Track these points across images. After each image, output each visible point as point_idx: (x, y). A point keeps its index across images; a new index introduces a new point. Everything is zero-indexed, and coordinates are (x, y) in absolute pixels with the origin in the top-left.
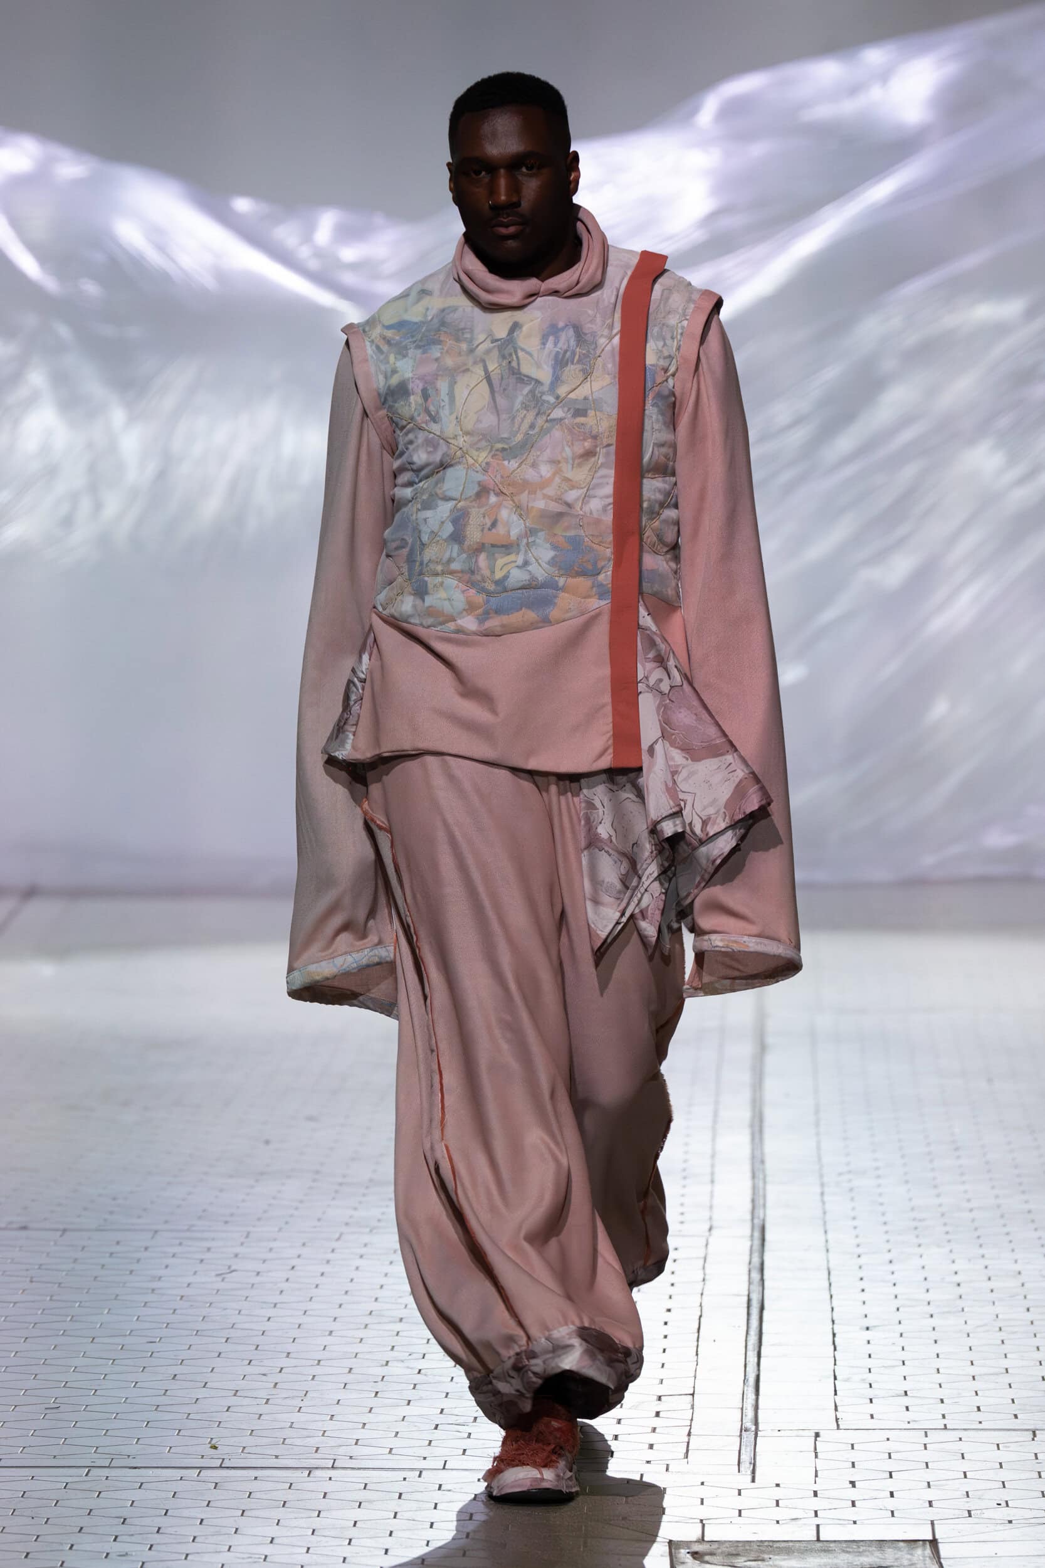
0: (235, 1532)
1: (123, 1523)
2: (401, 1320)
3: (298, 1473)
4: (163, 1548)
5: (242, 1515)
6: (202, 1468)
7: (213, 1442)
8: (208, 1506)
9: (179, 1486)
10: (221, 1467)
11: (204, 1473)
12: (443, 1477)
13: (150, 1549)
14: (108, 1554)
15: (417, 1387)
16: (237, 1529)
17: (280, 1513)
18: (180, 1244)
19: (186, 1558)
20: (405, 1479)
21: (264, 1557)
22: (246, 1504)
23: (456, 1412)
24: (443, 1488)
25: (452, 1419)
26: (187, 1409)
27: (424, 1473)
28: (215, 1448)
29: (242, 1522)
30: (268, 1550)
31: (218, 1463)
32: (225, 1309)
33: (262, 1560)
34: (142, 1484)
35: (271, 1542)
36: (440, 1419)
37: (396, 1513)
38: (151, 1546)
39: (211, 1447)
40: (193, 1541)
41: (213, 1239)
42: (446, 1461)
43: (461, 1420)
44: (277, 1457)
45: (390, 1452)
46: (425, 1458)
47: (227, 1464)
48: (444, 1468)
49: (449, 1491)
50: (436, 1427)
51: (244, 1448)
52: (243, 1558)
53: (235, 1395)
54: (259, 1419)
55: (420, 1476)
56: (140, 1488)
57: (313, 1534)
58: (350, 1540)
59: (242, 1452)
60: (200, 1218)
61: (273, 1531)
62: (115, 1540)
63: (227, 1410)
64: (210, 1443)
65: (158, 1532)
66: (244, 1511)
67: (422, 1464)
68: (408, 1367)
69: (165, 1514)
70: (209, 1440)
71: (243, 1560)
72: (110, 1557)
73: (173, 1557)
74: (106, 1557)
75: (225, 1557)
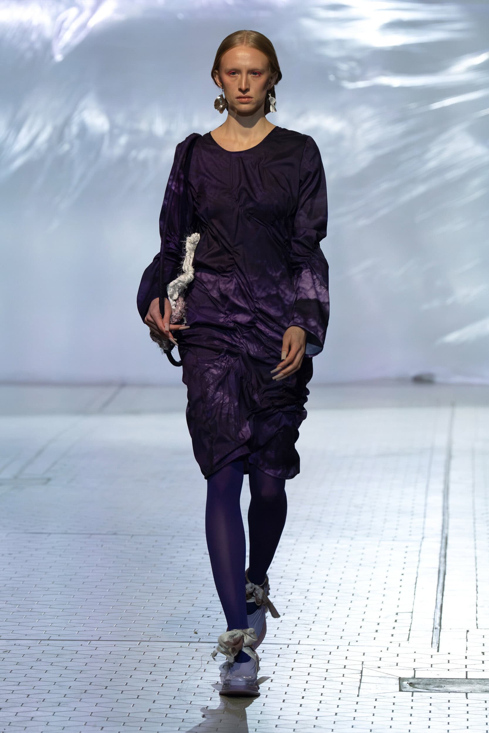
0: (204, 671)
1: (154, 666)
2: (282, 577)
4: (172, 677)
5: (208, 663)
6: (190, 642)
7: (196, 631)
8: (192, 659)
9: (179, 650)
10: (199, 642)
11: (191, 644)
12: (298, 648)
13: (166, 678)
14: (147, 680)
15: (288, 607)
18: (184, 542)
19: (182, 682)
20: (281, 648)
22: (209, 658)
23: (305, 619)
24: (298, 653)
25: (303, 622)
26: (185, 616)
27: (290, 646)
28: (196, 633)
31: (197, 640)
32: (203, 571)
33: (216, 684)
34: (163, 649)
36: (298, 622)
37: (277, 664)
38: (167, 676)
39: (195, 633)
40: (185, 675)
41: (198, 540)
42: (300, 641)
43: (307, 622)
45: (275, 636)
46: (290, 639)
47: (201, 640)
48: (299, 644)
49: (301, 654)
50: (296, 625)
51: (210, 633)
52: (207, 683)
53: (206, 610)
54: (217, 620)
55: (288, 647)
56: (162, 651)
59: (209, 635)
60: (193, 530)
62: (150, 674)
63: (203, 617)
64: (194, 631)
65: (170, 670)
67: (289, 642)
68: (284, 599)
69: (173, 663)
70: (194, 630)
71: (207, 684)
72: (148, 681)
73: (176, 681)
74: (146, 681)
75: (199, 682)
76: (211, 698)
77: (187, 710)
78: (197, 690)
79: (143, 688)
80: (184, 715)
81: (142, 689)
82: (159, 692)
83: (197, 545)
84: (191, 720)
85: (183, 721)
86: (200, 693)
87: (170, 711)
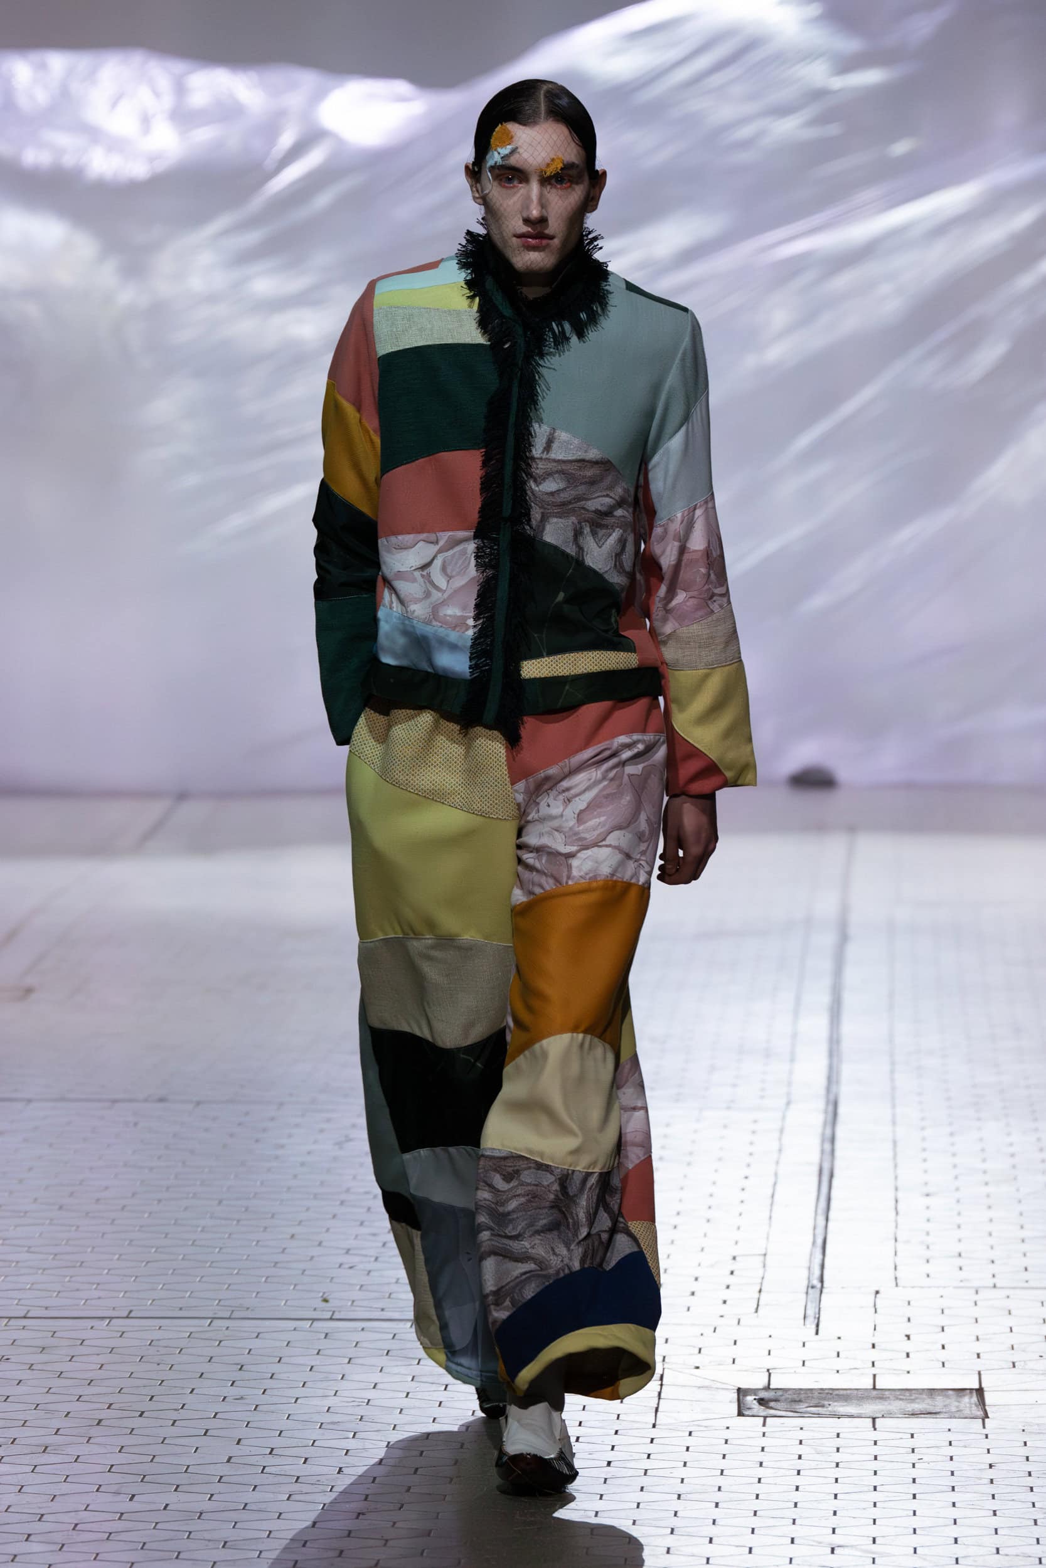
0: (342, 1378)
1: (240, 1369)
3: (401, 1325)
4: (275, 1392)
5: (349, 1362)
6: (314, 1320)
7: (325, 1296)
8: (318, 1354)
9: (292, 1336)
10: (331, 1319)
11: (316, 1324)
13: (263, 1393)
14: (225, 1398)
16: (343, 1376)
17: (383, 1361)
18: (303, 1115)
19: (296, 1402)
21: (366, 1401)
22: (351, 1352)
26: (303, 1266)
28: (326, 1301)
29: (348, 1369)
30: (371, 1394)
31: (328, 1315)
33: (365, 1404)
34: (259, 1334)
35: (374, 1388)
38: (265, 1390)
39: (323, 1301)
40: (303, 1386)
41: (333, 1111)
44: (383, 1310)
47: (336, 1316)
51: (354, 1301)
52: (347, 1402)
53: (347, 1253)
54: (368, 1275)
56: (257, 1337)
57: (412, 1380)
58: (447, 1386)
59: (352, 1305)
60: (322, 1091)
61: (376, 1377)
62: (232, 1385)
63: (339, 1267)
64: (322, 1297)
65: (271, 1378)
66: (350, 1359)
69: (279, 1361)
70: (321, 1294)
71: (347, 1404)
72: (226, 1400)
73: (284, 1400)
74: (223, 1400)
75: (331, 1401)
76: (355, 1433)
77: (306, 1459)
78: (327, 1418)
79: (216, 1414)
80: (300, 1469)
81: (214, 1417)
82: (248, 1423)
83: (328, 1120)
84: (314, 1479)
85: (296, 1481)
86: (333, 1423)
87: (269, 1460)
